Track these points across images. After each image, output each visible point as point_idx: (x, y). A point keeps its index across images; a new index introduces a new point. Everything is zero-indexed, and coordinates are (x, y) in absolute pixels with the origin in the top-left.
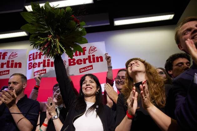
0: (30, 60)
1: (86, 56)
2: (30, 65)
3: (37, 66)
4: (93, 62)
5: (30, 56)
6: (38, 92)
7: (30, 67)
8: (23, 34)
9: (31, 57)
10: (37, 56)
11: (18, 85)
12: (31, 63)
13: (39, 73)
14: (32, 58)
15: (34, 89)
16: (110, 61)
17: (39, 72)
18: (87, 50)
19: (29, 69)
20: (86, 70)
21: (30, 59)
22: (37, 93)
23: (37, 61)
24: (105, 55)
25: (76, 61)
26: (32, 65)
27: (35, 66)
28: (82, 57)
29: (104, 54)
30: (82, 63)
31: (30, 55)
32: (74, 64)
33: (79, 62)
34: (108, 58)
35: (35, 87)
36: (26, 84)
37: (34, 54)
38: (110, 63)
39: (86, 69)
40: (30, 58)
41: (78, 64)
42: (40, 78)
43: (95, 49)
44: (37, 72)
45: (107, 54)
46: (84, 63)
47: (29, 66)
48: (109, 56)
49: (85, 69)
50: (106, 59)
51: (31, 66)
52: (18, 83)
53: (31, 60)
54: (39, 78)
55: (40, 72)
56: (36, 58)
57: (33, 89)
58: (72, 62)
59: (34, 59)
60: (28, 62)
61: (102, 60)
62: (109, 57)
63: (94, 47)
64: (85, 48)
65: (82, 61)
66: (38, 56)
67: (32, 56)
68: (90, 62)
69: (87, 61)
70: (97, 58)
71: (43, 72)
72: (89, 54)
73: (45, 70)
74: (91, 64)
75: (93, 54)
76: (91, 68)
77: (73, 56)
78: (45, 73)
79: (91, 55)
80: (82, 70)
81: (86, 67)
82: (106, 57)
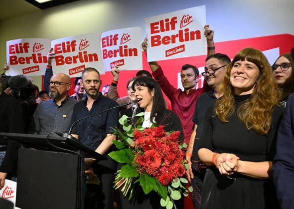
1: (176, 32)
2: (105, 52)
3: (113, 55)
4: (186, 41)
6: (116, 88)
7: (105, 56)
13: (116, 65)
14: (106, 44)
17: (116, 64)
18: (178, 22)
19: (104, 58)
20: (174, 52)
21: (104, 45)
23: (113, 48)
25: (161, 40)
26: (107, 53)
27: (110, 55)
28: (170, 33)
30: (170, 42)
32: (159, 44)
33: (166, 41)
34: (209, 34)
35: (112, 83)
37: (107, 37)
38: (212, 41)
39: (175, 51)
40: (103, 43)
42: (118, 71)
43: (190, 20)
44: (114, 63)
45: (208, 26)
46: (172, 42)
47: (104, 54)
53: (106, 46)
54: (116, 72)
58: (156, 41)
59: (108, 45)
60: (102, 49)
61: (199, 37)
62: (211, 32)
63: (188, 17)
64: (176, 18)
65: (170, 40)
66: (113, 42)
67: (105, 41)
68: (181, 40)
69: (177, 39)
70: (192, 33)
71: (120, 63)
72: (181, 28)
73: (122, 60)
74: (182, 44)
75: (186, 27)
76: (182, 49)
77: (158, 31)
78: (123, 64)
79: (183, 29)
80: (169, 53)
81: (175, 48)
82: (205, 32)
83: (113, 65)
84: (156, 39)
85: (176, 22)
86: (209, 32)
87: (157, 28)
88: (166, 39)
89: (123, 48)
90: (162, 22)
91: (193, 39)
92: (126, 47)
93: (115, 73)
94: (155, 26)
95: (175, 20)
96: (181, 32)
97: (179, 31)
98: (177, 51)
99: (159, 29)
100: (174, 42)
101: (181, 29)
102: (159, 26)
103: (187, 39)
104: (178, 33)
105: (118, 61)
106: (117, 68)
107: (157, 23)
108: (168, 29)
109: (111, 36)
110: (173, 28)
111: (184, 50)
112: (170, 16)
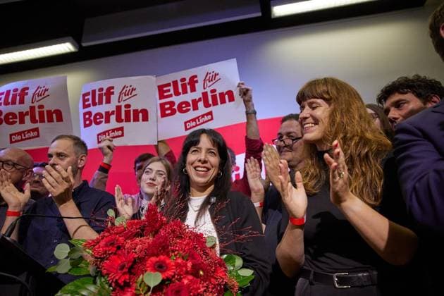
0: (85, 106)
1: (197, 95)
2: (87, 116)
3: (103, 120)
4: (214, 105)
5: (86, 98)
6: (107, 177)
7: (88, 122)
8: (66, 47)
9: (88, 100)
10: (100, 96)
11: (68, 159)
12: (90, 113)
13: (108, 137)
14: (90, 102)
15: (99, 170)
16: (251, 98)
17: (109, 135)
18: (199, 81)
19: (86, 126)
20: (198, 123)
21: (87, 103)
22: (105, 179)
23: (103, 108)
24: (238, 86)
25: (176, 107)
26: (92, 118)
27: (98, 121)
28: (189, 97)
29: (237, 84)
30: (189, 110)
31: (84, 95)
32: (173, 112)
33: (183, 108)
34: (245, 93)
35: (101, 166)
36: (84, 158)
37: (94, 92)
38: (250, 103)
39: (199, 121)
40: (85, 101)
41: (181, 111)
42: (112, 147)
43: (217, 77)
44: (104, 133)
45: (242, 84)
46: (194, 110)
47: (85, 120)
48: (246, 87)
49: (197, 120)
50: (240, 95)
51: (89, 119)
52: (66, 156)
53: (89, 106)
54: (109, 147)
55: (111, 135)
56: (101, 103)
57: (97, 171)
58: (168, 109)
59: (94, 104)
60: (82, 111)
61: (232, 99)
62: (247, 90)
63: (214, 74)
64: (196, 76)
65: (190, 106)
66: (104, 98)
67: (90, 97)
68: (207, 105)
69: (201, 104)
70: (222, 95)
71: (116, 133)
72: (204, 89)
73: (121, 129)
74: (208, 110)
75: (212, 88)
76: (209, 117)
77: (171, 96)
78: (122, 135)
79: (208, 90)
80: (189, 125)
81: (198, 118)
82: (240, 91)
83: (103, 137)
84: (167, 106)
85: (197, 82)
86: (245, 90)
87: (169, 91)
88: (184, 106)
89: (123, 109)
90: (175, 83)
91: (223, 102)
92: (128, 106)
93: (108, 150)
94: (165, 89)
95: (195, 79)
96: (205, 94)
97: (203, 93)
98: (201, 121)
99: (172, 92)
100: (196, 108)
101: (203, 91)
102: (171, 88)
103: (215, 103)
104: (201, 96)
105: (113, 130)
106: (111, 141)
107: (169, 85)
108: (185, 92)
109: (101, 90)
110: (193, 90)
111: (212, 119)
112: (187, 74)
